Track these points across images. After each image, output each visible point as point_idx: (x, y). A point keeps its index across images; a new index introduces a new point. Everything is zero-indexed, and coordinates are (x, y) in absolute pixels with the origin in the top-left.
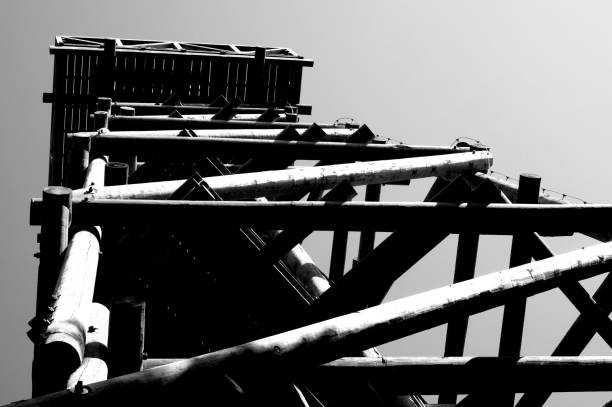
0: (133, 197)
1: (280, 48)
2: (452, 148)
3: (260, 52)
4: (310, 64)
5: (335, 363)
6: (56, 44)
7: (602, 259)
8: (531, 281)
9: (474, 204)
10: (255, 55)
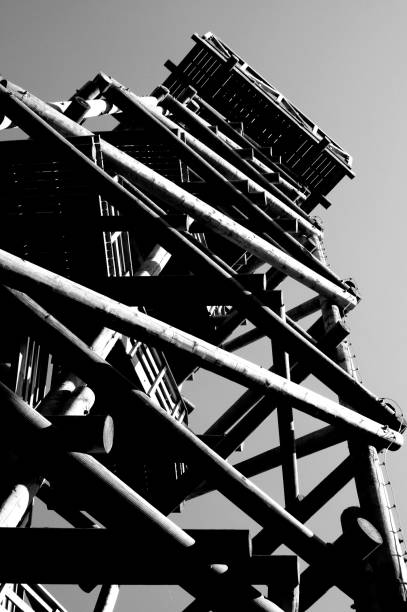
1: (345, 153)
2: (339, 279)
4: (352, 177)
7: (268, 384)
8: (191, 350)
9: (255, 298)
10: (321, 142)
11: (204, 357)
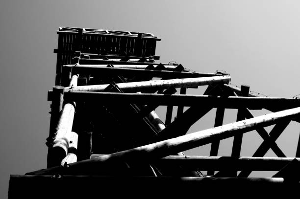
0: (88, 91)
1: (148, 34)
2: (215, 74)
3: (140, 34)
4: (159, 40)
5: (167, 158)
6: (60, 30)
7: (273, 119)
8: (245, 127)
9: (223, 96)
10: (138, 36)
11: (250, 126)
